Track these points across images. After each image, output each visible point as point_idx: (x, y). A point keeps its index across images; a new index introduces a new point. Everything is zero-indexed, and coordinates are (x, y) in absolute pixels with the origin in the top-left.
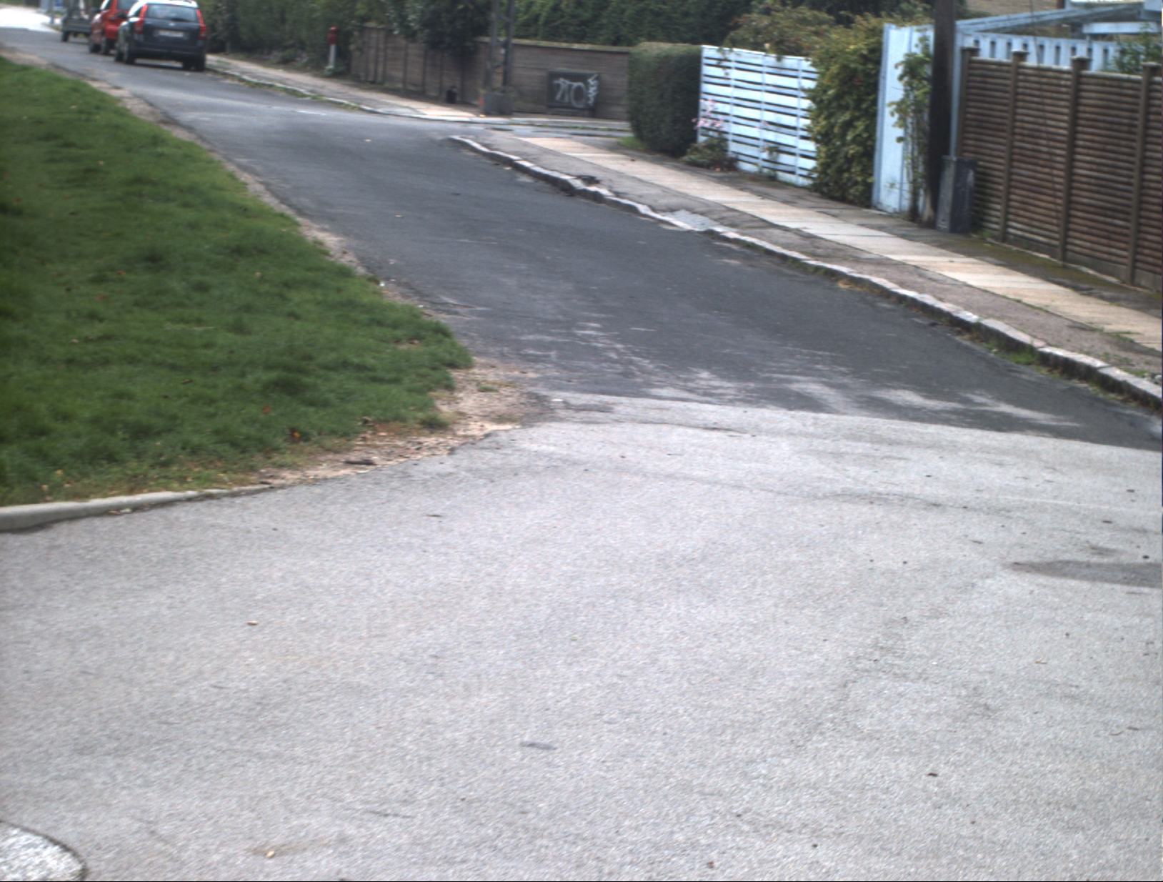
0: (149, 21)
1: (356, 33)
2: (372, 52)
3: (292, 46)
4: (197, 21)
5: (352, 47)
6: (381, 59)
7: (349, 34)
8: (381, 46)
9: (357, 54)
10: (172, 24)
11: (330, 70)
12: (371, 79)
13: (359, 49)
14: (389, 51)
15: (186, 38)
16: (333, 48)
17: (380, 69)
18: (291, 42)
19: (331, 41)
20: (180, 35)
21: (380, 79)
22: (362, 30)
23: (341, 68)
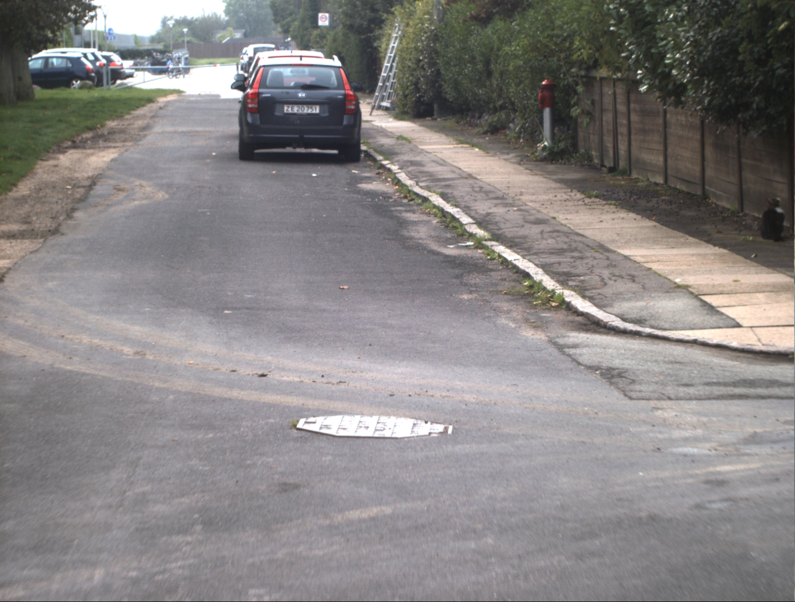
0: (266, 93)
1: (580, 89)
2: (608, 117)
3: (502, 107)
4: (340, 86)
5: (575, 112)
6: (623, 130)
7: (570, 90)
8: (622, 108)
9: (585, 120)
10: (302, 95)
11: (545, 148)
12: (609, 163)
13: (589, 113)
14: (634, 118)
15: (326, 114)
16: (547, 112)
17: (623, 148)
18: (500, 103)
19: (543, 103)
20: (316, 110)
21: (622, 164)
22: (589, 82)
23: (562, 145)
